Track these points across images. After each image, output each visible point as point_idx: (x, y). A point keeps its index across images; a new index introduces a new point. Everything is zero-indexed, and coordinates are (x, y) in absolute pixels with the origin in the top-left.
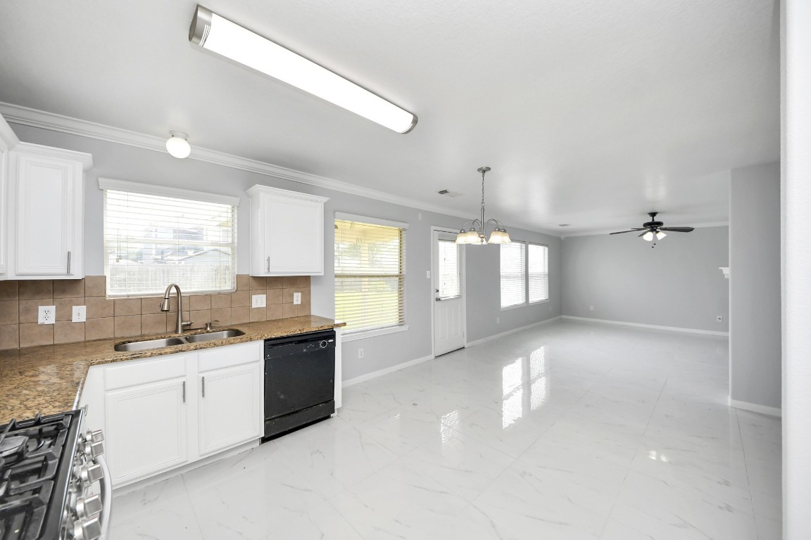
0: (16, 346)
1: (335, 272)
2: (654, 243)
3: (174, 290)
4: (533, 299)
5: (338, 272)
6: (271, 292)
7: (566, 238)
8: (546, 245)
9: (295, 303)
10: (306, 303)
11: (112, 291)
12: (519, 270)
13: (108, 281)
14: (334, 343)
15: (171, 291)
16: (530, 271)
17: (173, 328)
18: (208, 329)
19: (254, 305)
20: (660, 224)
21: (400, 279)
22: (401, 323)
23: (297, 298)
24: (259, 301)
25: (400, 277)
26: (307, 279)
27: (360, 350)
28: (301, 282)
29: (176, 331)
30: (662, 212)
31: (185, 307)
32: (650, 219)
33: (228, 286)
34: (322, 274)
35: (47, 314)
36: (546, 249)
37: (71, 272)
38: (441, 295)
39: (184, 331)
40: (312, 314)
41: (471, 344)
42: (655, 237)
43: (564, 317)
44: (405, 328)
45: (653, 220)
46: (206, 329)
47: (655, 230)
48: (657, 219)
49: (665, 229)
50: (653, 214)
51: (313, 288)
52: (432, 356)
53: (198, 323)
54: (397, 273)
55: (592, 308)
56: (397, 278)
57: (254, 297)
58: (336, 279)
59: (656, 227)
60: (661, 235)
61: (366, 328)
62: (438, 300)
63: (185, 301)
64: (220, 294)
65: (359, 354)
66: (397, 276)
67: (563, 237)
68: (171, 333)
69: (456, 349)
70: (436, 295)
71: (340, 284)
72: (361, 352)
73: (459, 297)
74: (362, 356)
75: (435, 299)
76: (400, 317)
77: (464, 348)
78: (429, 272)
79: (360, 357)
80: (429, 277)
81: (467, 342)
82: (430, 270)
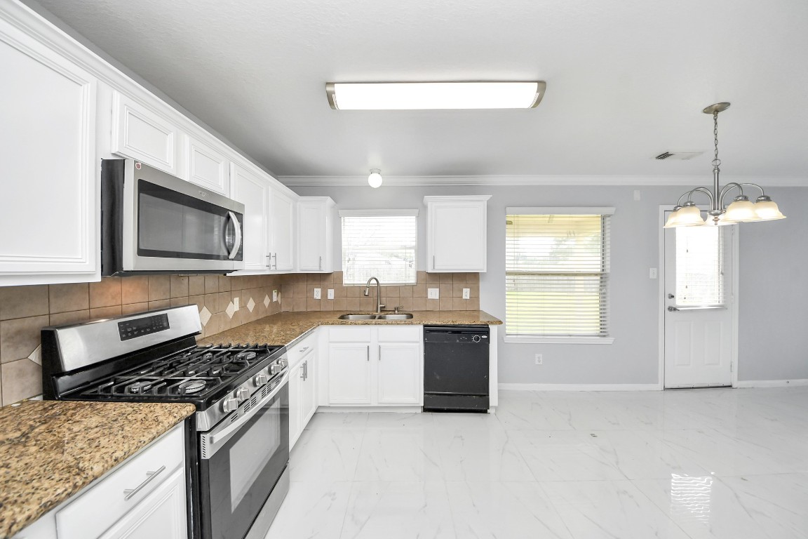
0: (305, 310)
1: (506, 269)
3: (374, 282)
5: (509, 269)
6: (443, 286)
9: (464, 297)
10: (475, 298)
11: (347, 281)
13: (344, 274)
14: (488, 340)
15: (371, 282)
17: (375, 309)
18: (396, 312)
19: (430, 297)
21: (601, 278)
22: (603, 333)
23: (466, 293)
24: (433, 293)
25: (603, 276)
26: (475, 276)
27: (537, 355)
28: (471, 278)
29: (377, 311)
31: (383, 295)
33: (412, 280)
34: (485, 271)
35: (317, 293)
37: (322, 268)
38: (678, 302)
39: (381, 311)
40: (481, 309)
41: (744, 384)
44: (608, 341)
46: (394, 311)
51: (482, 285)
52: (660, 387)
53: (390, 307)
54: (599, 271)
56: (598, 278)
57: (430, 290)
58: (507, 277)
61: (546, 332)
62: (672, 309)
63: (383, 290)
64: (406, 286)
65: (537, 359)
66: (596, 275)
68: (373, 311)
69: (710, 385)
70: (670, 302)
71: (512, 281)
72: (539, 358)
73: (721, 308)
74: (541, 363)
75: (667, 307)
76: (602, 327)
77: (730, 386)
78: (655, 270)
79: (537, 363)
80: (655, 277)
81: (740, 379)
82: (658, 267)
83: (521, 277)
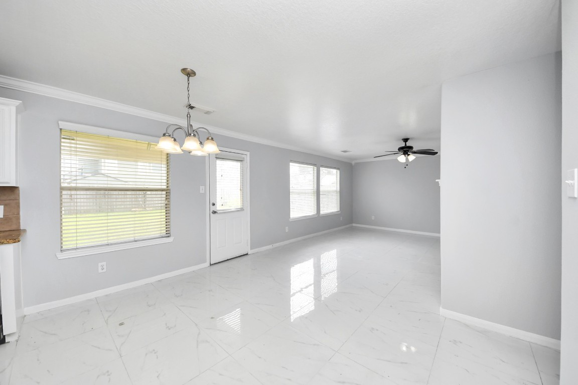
1: (63, 185)
2: (407, 165)
4: (324, 211)
7: (357, 164)
8: (338, 169)
10: (12, 216)
12: (311, 188)
16: (321, 189)
20: (411, 148)
21: (167, 193)
22: (168, 235)
25: (168, 191)
27: (100, 264)
28: (5, 193)
30: (412, 139)
32: (403, 144)
36: (338, 171)
38: (218, 207)
40: (21, 229)
41: (255, 250)
42: (407, 159)
43: (354, 225)
44: (171, 240)
45: (406, 145)
47: (407, 153)
48: (408, 144)
49: (415, 153)
50: (406, 140)
52: (207, 264)
54: (165, 187)
55: (373, 218)
56: (164, 193)
59: (408, 151)
60: (412, 157)
62: (214, 212)
65: (100, 268)
66: (162, 190)
67: (353, 163)
69: (237, 256)
70: (213, 208)
71: (68, 197)
72: (102, 266)
73: (242, 209)
74: (105, 270)
75: (211, 211)
76: (167, 229)
77: (247, 254)
78: (203, 187)
79: (100, 271)
80: (203, 192)
81: (251, 249)
82: (205, 185)
83: (78, 192)
